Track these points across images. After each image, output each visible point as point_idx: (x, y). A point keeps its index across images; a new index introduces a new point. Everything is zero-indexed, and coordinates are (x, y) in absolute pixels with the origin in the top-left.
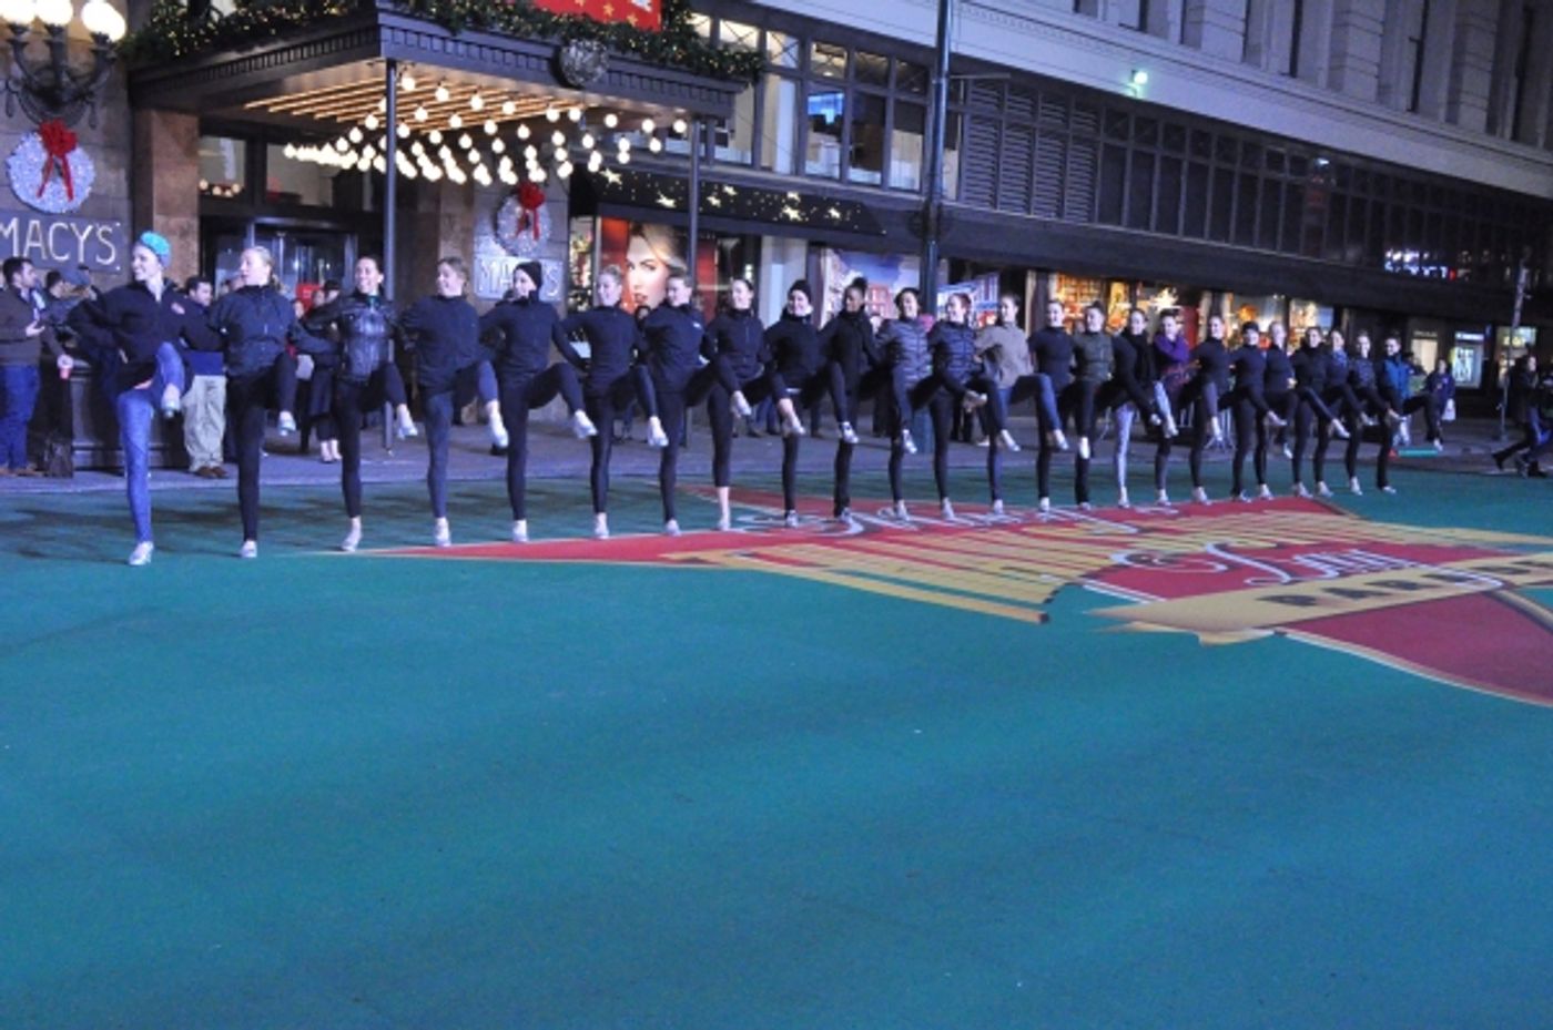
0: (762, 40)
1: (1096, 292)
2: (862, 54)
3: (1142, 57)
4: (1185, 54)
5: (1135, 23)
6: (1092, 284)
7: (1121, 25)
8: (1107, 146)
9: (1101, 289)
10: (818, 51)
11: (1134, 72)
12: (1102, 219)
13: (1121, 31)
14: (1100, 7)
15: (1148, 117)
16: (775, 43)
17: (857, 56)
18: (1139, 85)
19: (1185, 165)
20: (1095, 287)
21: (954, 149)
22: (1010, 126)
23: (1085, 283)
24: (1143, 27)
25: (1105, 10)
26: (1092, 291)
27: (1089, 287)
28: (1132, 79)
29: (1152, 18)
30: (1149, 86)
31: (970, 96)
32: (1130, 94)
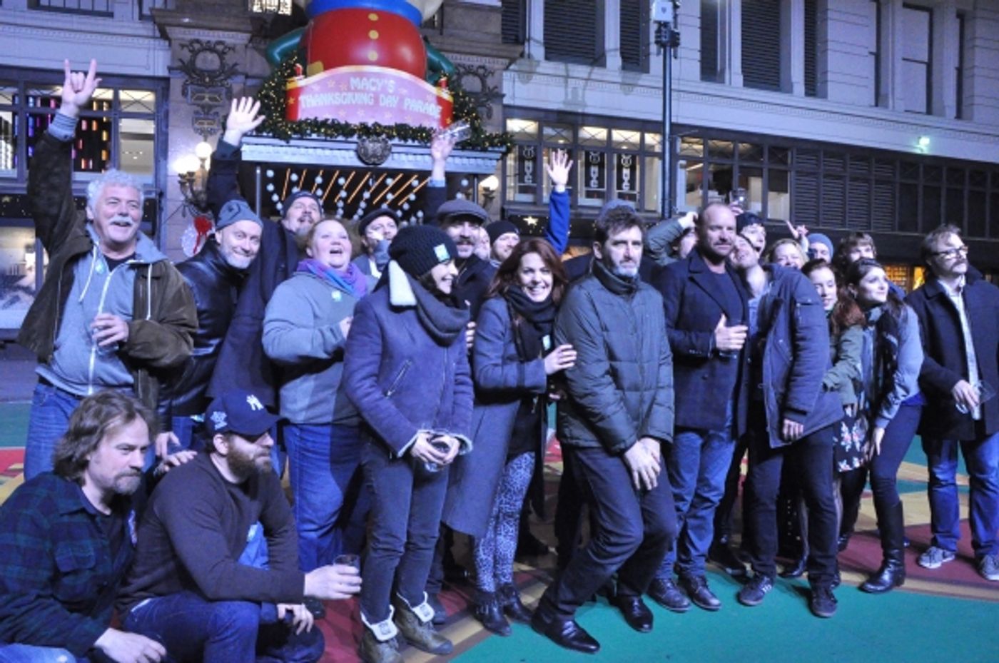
0: (642, 139)
1: (904, 274)
2: (714, 141)
3: (926, 129)
4: (960, 125)
5: (924, 109)
6: (900, 269)
7: (906, 111)
8: (902, 184)
9: (907, 271)
10: (683, 142)
11: (920, 138)
12: (902, 228)
13: (906, 114)
14: (891, 102)
15: (933, 164)
16: (652, 139)
17: (710, 142)
18: (923, 145)
19: (966, 193)
20: (903, 271)
21: (786, 191)
22: (825, 176)
23: (896, 269)
24: (929, 111)
25: (894, 103)
26: (901, 274)
27: (898, 271)
28: (918, 143)
29: (935, 106)
30: (931, 146)
31: (795, 160)
32: (918, 152)
